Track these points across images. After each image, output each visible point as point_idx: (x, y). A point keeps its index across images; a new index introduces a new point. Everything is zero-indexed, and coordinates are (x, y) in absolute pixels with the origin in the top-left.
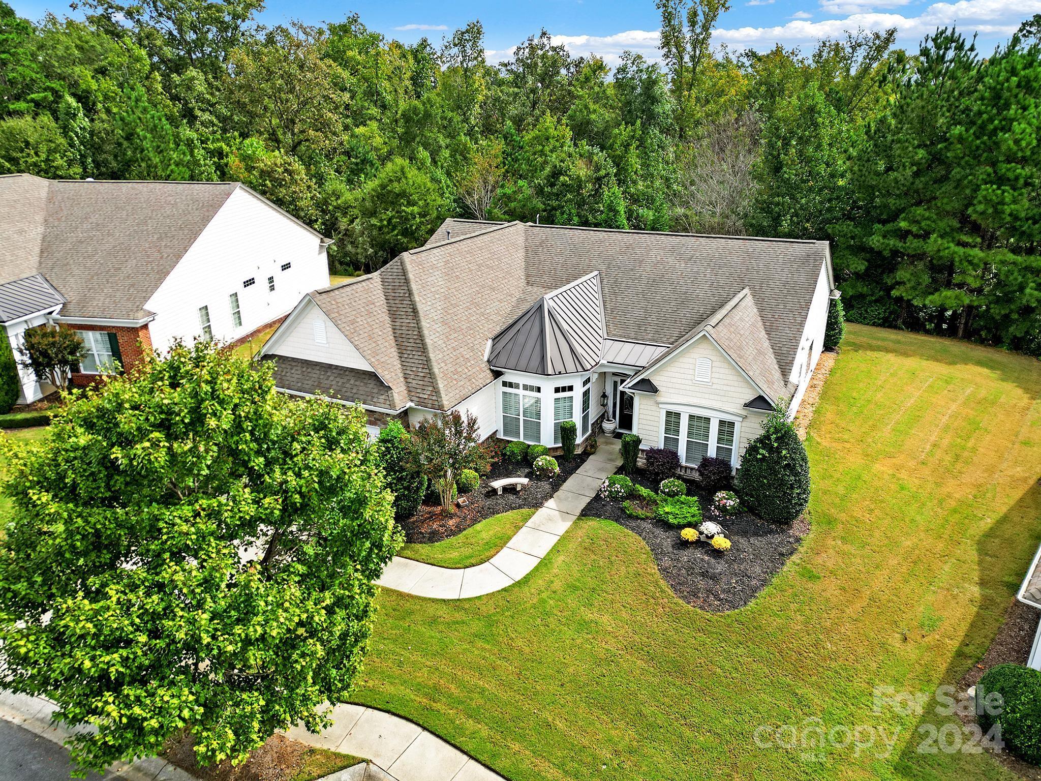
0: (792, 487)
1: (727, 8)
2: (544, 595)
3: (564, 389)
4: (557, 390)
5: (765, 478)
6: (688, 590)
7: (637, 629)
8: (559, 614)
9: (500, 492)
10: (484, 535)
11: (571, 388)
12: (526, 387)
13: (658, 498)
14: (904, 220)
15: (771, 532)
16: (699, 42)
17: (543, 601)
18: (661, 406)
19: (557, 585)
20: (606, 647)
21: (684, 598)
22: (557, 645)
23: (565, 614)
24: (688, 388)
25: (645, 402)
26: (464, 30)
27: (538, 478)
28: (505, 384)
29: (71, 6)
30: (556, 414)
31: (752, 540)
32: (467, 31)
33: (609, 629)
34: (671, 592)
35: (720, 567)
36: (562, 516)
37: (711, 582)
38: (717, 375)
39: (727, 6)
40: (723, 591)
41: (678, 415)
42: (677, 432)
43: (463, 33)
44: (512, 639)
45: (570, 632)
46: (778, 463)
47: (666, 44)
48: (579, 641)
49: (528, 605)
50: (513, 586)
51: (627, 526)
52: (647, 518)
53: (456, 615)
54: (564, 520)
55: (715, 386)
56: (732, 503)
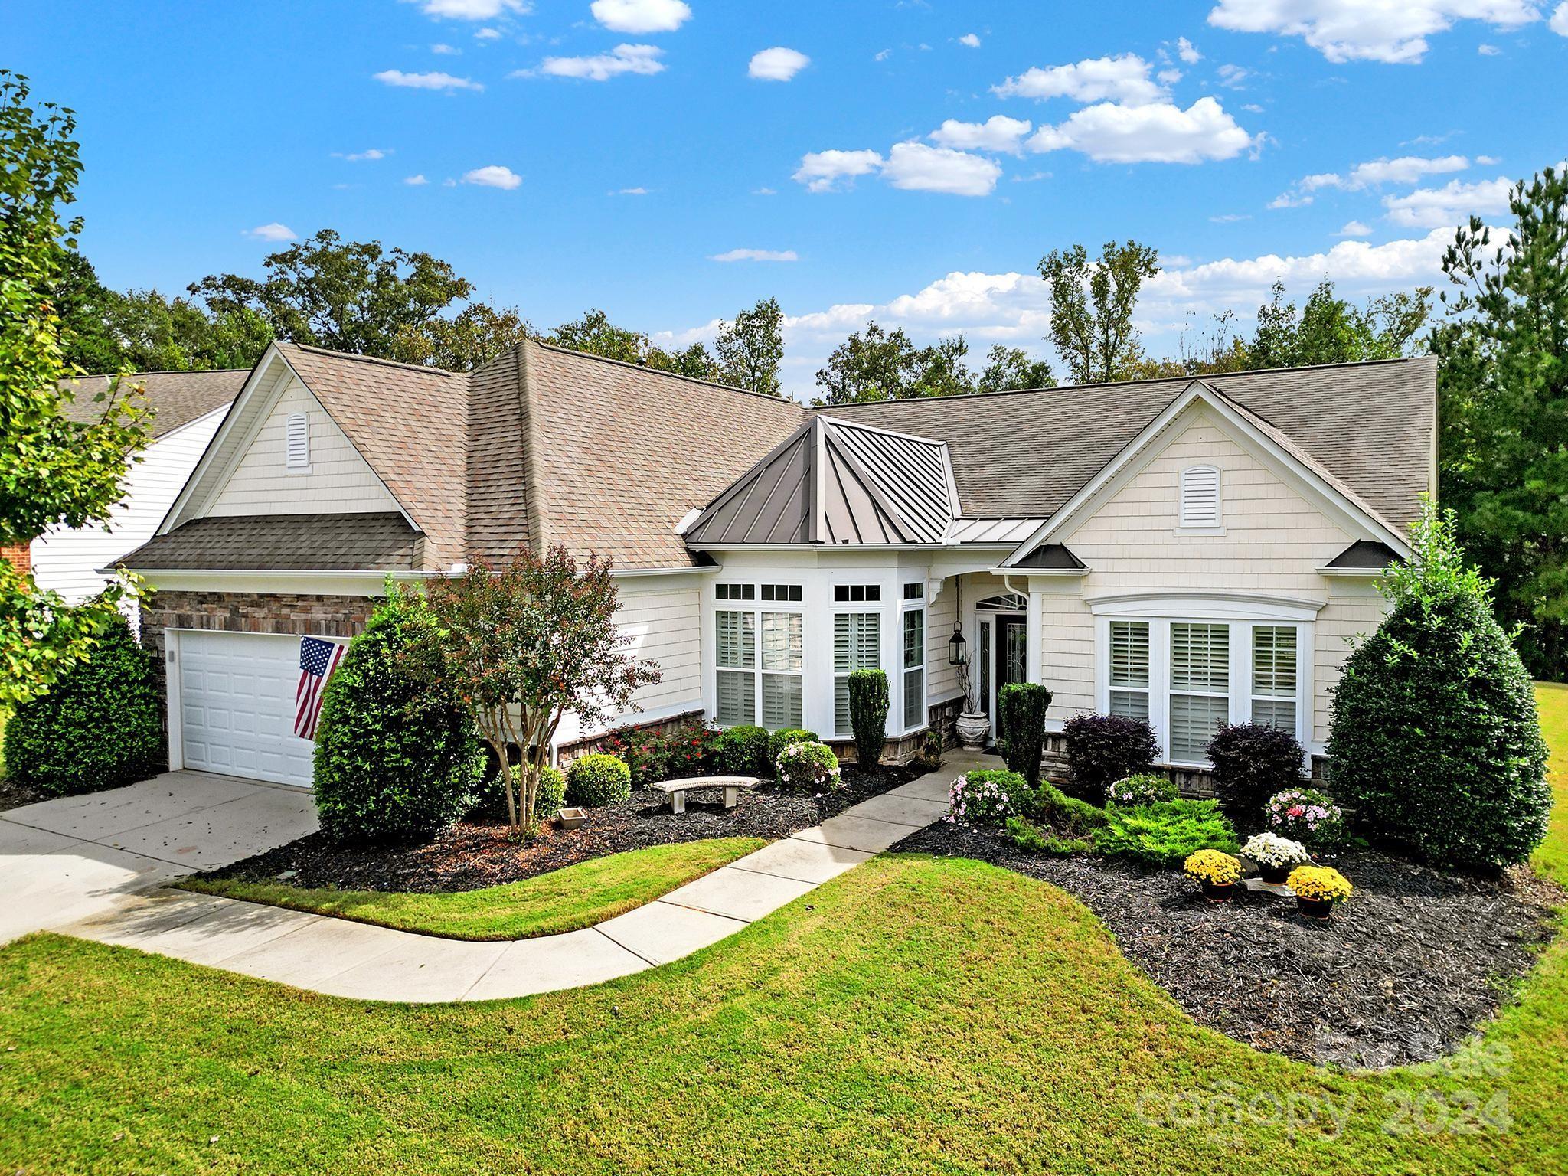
0: (1502, 752)
1: (1154, 271)
2: (739, 1003)
3: (857, 593)
4: (841, 593)
5: (1417, 721)
6: (1234, 1003)
7: (1061, 1102)
8: (784, 1052)
9: (679, 809)
10: (603, 878)
11: (873, 593)
12: (768, 592)
13: (1106, 814)
14: (1536, 477)
15: (1458, 890)
16: (1116, 321)
17: (738, 1017)
18: (1096, 609)
19: (790, 979)
20: (944, 1157)
21: (1223, 1025)
22: (756, 1144)
23: (805, 1052)
24: (1163, 551)
25: (1053, 605)
26: (752, 312)
27: (787, 789)
28: (722, 591)
29: (188, 289)
30: (840, 661)
31: (1408, 900)
32: (756, 315)
33: (959, 1099)
34: (1177, 1010)
35: (1328, 947)
36: (833, 854)
37: (1308, 981)
38: (1237, 507)
39: (1153, 267)
40: (1360, 1008)
41: (1142, 631)
42: (1143, 675)
43: (750, 318)
44: (593, 1122)
45: (812, 1106)
46: (1451, 674)
47: (1060, 330)
48: (838, 1136)
49: (682, 1025)
50: (645, 976)
51: (1018, 870)
52: (1078, 853)
53: (429, 1046)
54: (838, 859)
55: (1233, 537)
56: (1323, 814)
